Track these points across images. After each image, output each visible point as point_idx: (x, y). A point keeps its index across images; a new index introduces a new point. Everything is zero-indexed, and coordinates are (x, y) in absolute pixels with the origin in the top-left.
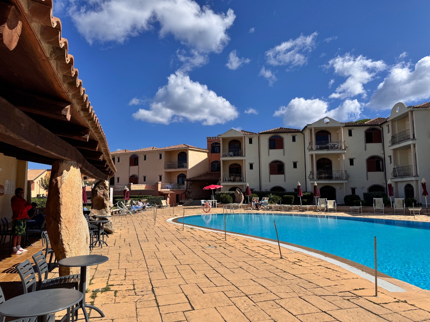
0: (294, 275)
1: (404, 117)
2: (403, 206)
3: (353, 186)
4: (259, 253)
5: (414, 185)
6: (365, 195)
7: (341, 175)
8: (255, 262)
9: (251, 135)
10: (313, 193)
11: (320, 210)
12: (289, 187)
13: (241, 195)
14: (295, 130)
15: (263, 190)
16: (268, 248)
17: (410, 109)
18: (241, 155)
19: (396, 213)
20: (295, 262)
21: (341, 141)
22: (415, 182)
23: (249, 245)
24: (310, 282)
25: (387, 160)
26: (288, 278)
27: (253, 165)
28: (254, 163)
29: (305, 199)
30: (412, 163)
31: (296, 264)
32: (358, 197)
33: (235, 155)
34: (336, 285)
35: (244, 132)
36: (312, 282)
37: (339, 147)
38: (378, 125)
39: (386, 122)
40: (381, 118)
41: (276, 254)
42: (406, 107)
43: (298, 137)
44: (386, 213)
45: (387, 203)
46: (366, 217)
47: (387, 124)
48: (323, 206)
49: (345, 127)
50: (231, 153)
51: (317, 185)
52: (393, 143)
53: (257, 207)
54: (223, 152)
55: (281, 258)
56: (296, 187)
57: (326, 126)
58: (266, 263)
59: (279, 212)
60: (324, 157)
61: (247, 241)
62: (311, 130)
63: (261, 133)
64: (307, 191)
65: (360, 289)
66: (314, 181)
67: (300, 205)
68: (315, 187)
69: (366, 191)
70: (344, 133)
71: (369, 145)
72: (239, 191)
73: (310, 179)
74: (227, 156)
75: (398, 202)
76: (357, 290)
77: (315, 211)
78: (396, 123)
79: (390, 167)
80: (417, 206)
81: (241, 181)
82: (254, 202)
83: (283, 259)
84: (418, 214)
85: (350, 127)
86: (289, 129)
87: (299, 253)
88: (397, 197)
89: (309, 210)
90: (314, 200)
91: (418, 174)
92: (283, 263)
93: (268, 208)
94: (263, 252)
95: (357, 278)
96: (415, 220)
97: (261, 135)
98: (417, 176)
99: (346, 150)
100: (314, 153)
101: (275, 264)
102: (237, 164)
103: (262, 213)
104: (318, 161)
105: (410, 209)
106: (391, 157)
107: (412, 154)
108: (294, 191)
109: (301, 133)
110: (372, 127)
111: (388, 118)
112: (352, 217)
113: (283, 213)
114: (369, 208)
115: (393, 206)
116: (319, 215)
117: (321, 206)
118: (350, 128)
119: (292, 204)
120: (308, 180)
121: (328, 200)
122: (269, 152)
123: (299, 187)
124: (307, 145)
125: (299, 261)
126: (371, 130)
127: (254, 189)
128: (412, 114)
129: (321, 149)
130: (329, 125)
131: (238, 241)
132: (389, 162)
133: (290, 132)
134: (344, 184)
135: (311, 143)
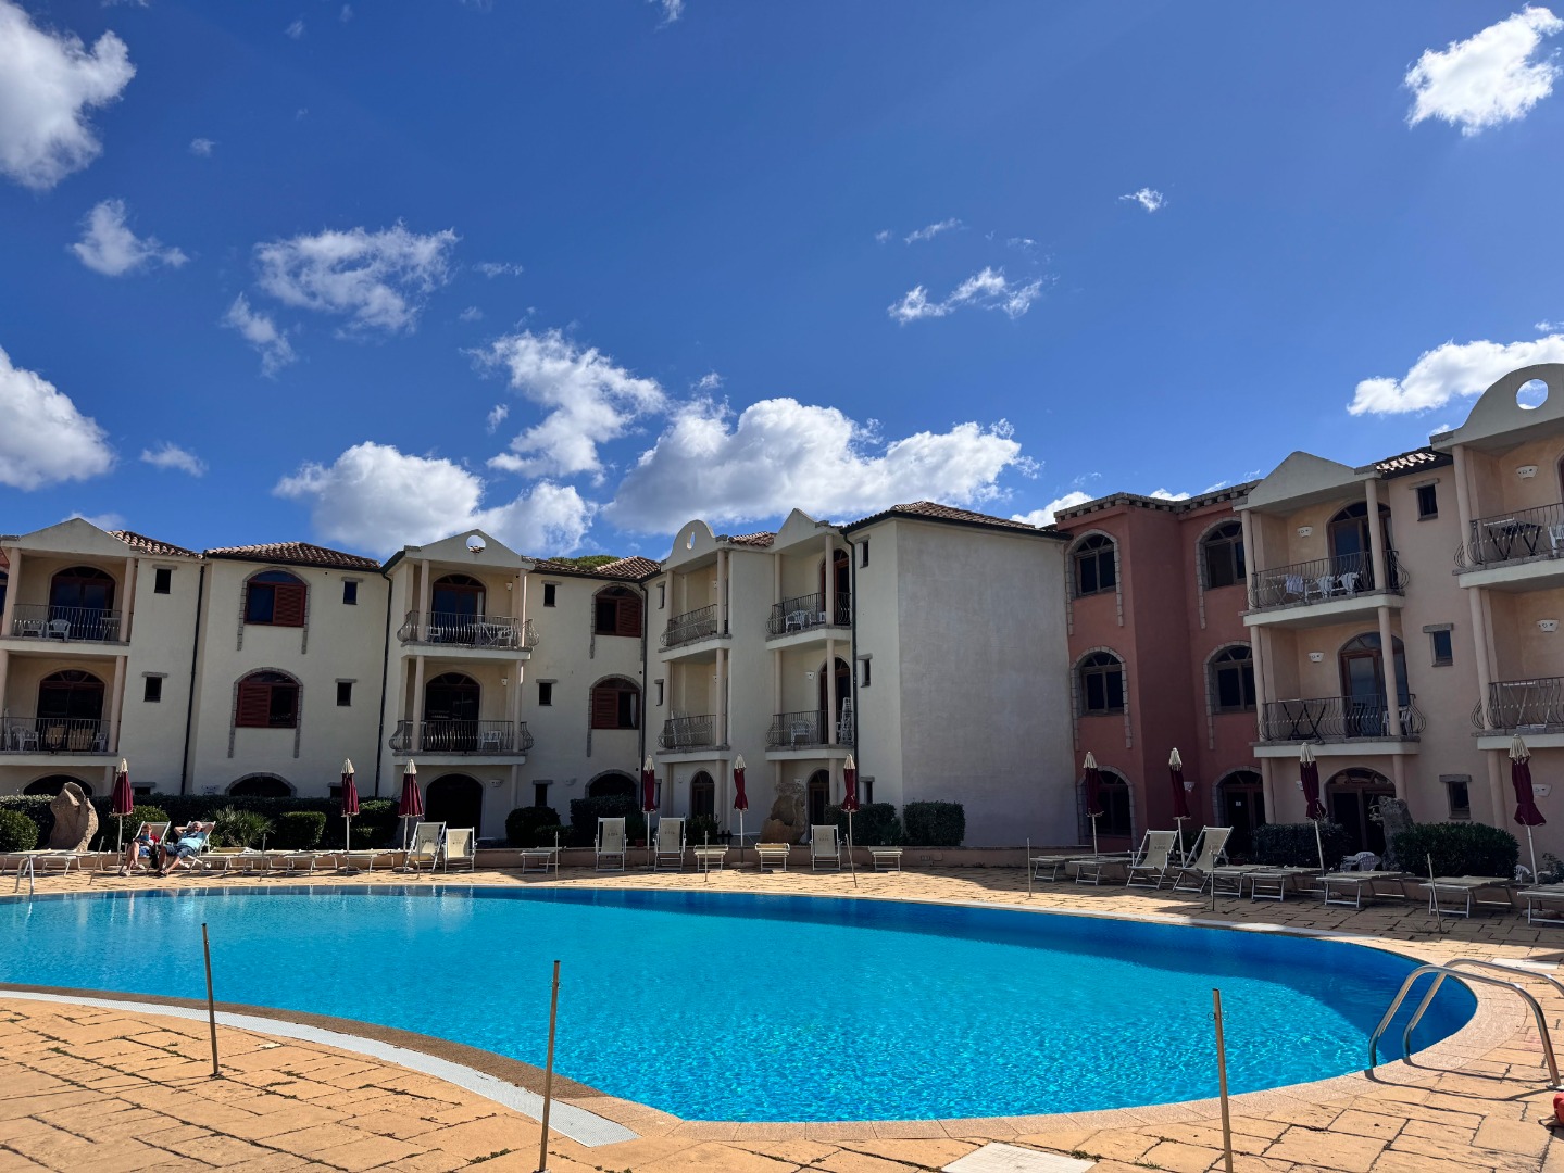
0: (254, 1143)
1: (704, 567)
2: (681, 844)
3: (543, 777)
4: (119, 1067)
5: (715, 773)
6: (575, 805)
7: (506, 738)
8: (85, 1109)
9: (170, 558)
10: (399, 801)
11: (415, 867)
12: (309, 781)
13: (83, 811)
14: (358, 559)
15: (197, 788)
16: (163, 1040)
17: (721, 545)
18: (110, 637)
19: (658, 866)
20: (271, 1085)
21: (518, 620)
22: (718, 765)
23: (77, 1038)
24: (314, 1161)
25: (652, 693)
26: (225, 1158)
27: (165, 684)
28: (166, 676)
29: (367, 826)
30: (717, 709)
31: (274, 1093)
32: (553, 816)
33: (76, 634)
34: (412, 1156)
35: (135, 540)
36: (320, 1162)
37: (510, 638)
38: (634, 580)
39: (658, 573)
40: (647, 561)
41: (195, 1060)
42: (713, 536)
43: (368, 588)
44: (631, 866)
45: (637, 834)
46: (569, 884)
47: (658, 580)
48: (429, 849)
49: (535, 571)
50: (61, 625)
51: (415, 772)
52: (672, 641)
53: (156, 864)
54: (18, 615)
55: (216, 1075)
56: (339, 780)
57: (471, 560)
58: (139, 1106)
59: (251, 882)
60: (458, 669)
61: (71, 1019)
62: (417, 569)
63: (215, 556)
64: (380, 796)
65: (494, 1155)
66: (407, 757)
67: (342, 851)
68: (408, 778)
69: (580, 793)
70: (529, 593)
71: (605, 642)
72: (76, 794)
73: (396, 749)
74: (35, 634)
75: (668, 830)
76: (484, 1159)
77: (398, 870)
78: (685, 580)
79: (656, 716)
80: (719, 840)
81: (94, 748)
82: (143, 840)
83: (223, 1078)
84: (717, 867)
85: (553, 574)
86: (334, 553)
87: (297, 1044)
88: (669, 813)
89: (377, 869)
90: (399, 827)
91: (730, 742)
92: (220, 1096)
93: (209, 866)
94: (136, 1060)
95: (494, 1115)
96: (707, 889)
97: (215, 563)
98: (725, 747)
99: (530, 651)
100: (420, 652)
101: (181, 1105)
102: (82, 674)
103: (173, 887)
104: (432, 682)
105: (697, 853)
106: (662, 685)
107: (718, 677)
108: (327, 794)
109: (380, 576)
110: (616, 584)
111: (664, 562)
112: (520, 889)
113: (269, 885)
114: (580, 853)
115: (652, 844)
116: (409, 887)
117: (424, 851)
118: (551, 579)
119: (313, 848)
120: (387, 751)
121: (448, 826)
122: (240, 635)
123: (347, 778)
124: (398, 621)
125: (290, 1078)
126: (614, 594)
127: (154, 785)
128: (726, 558)
129: (448, 639)
130: (481, 560)
131: (22, 1023)
132: (657, 701)
133: (337, 566)
134: (514, 769)
135: (412, 616)
